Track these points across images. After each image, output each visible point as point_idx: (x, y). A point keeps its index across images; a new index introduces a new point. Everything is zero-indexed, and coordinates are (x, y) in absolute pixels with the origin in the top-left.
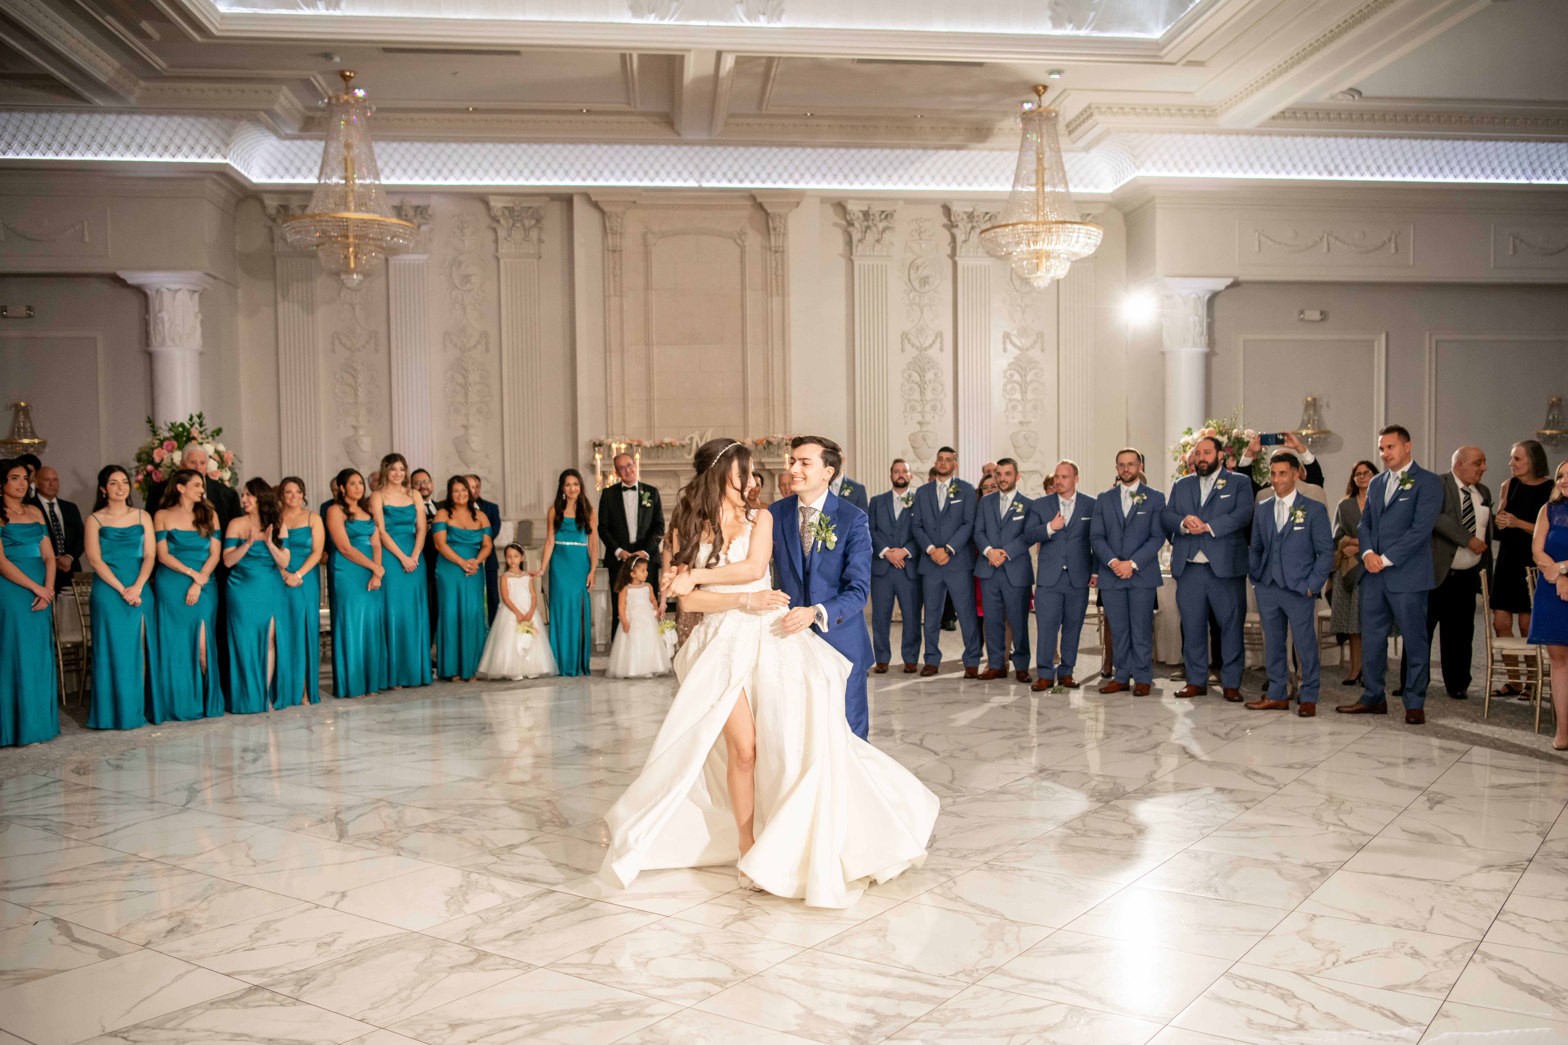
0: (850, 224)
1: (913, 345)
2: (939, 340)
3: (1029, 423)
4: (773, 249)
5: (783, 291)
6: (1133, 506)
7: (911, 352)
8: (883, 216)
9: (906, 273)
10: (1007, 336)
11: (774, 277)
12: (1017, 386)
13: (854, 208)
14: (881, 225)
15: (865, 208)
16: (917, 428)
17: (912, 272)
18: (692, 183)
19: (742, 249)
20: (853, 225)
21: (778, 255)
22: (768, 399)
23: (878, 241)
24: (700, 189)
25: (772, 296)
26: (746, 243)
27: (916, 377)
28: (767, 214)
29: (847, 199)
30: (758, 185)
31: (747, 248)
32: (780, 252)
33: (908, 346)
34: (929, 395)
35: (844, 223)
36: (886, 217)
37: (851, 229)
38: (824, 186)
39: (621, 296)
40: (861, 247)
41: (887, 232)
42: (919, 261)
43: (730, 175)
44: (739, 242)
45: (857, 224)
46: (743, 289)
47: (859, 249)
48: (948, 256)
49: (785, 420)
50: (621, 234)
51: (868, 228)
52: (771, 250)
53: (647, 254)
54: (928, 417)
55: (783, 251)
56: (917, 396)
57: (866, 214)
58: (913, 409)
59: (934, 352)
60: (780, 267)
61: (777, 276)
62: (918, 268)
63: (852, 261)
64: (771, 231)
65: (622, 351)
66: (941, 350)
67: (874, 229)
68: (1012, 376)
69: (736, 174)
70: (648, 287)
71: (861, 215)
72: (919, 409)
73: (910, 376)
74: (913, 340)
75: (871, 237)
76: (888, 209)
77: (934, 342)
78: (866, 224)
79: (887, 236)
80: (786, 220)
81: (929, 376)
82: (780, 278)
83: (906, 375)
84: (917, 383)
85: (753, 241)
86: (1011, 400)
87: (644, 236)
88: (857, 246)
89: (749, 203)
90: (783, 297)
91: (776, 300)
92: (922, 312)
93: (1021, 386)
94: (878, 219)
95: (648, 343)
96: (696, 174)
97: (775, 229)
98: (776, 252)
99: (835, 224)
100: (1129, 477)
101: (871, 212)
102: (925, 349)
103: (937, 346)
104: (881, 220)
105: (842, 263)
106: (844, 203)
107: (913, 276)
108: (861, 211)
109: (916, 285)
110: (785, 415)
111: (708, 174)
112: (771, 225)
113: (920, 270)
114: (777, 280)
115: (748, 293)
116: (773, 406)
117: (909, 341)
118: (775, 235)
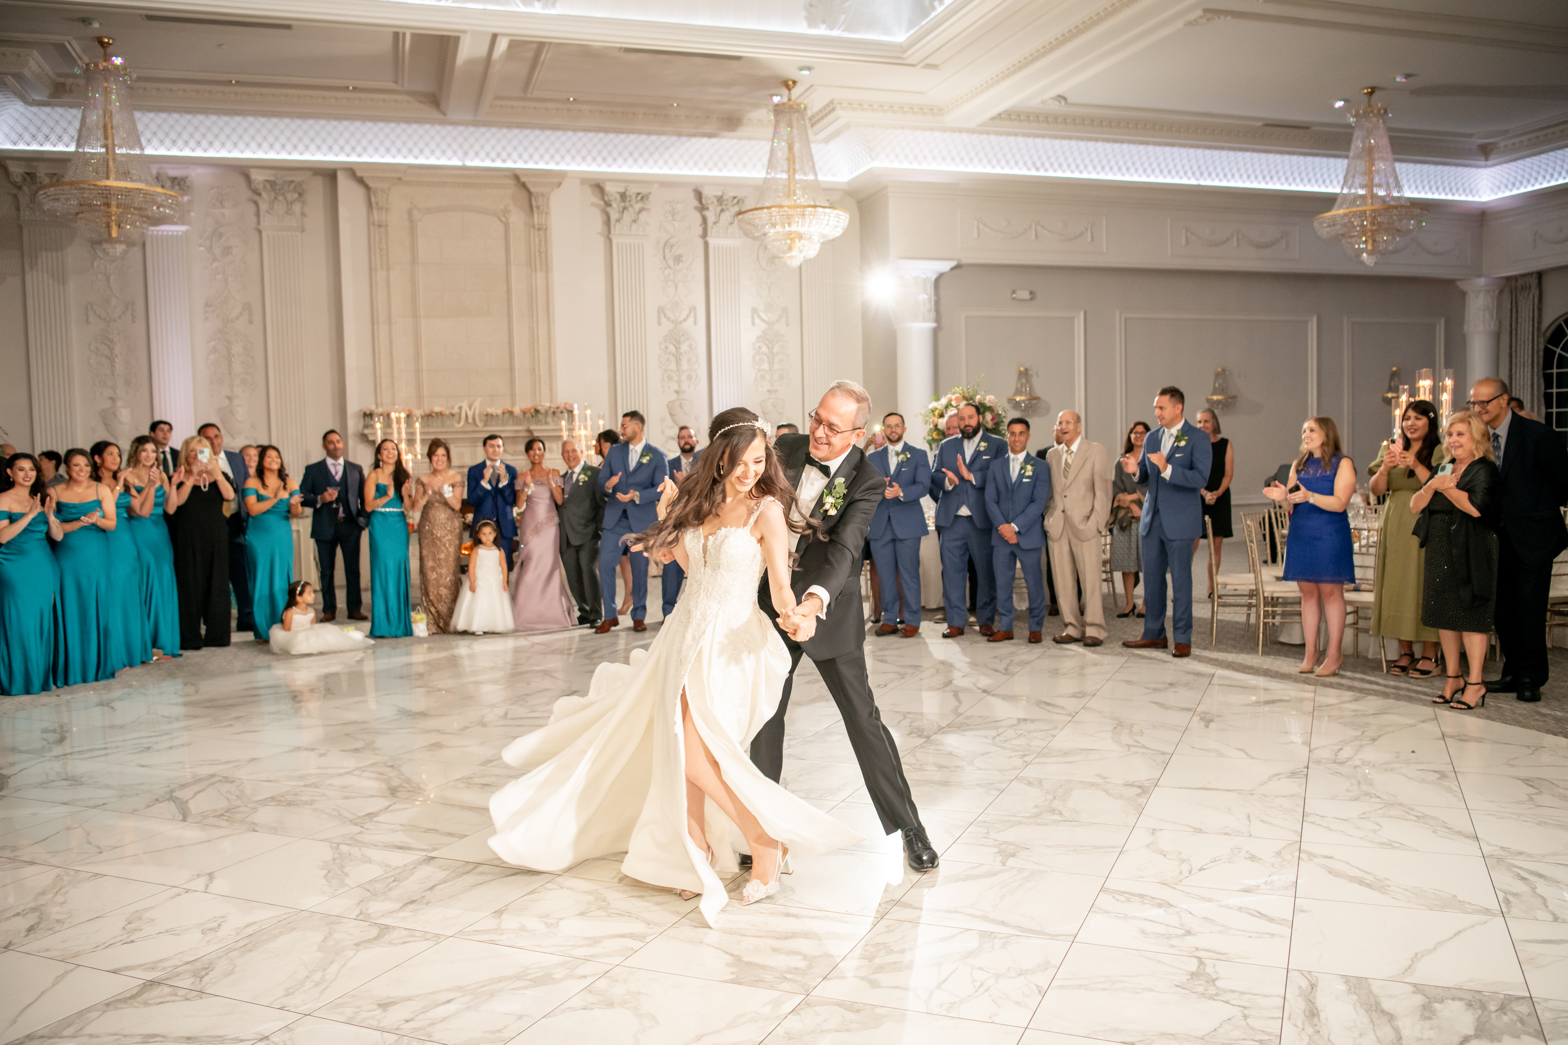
0: (608, 204)
1: (669, 319)
2: (693, 314)
3: (776, 391)
4: (537, 226)
5: (547, 265)
6: (898, 464)
7: (667, 326)
8: (639, 198)
9: (661, 251)
10: (754, 311)
11: (537, 253)
12: (765, 358)
13: (612, 189)
14: (638, 206)
15: (622, 190)
16: (675, 396)
17: (667, 251)
18: (456, 162)
19: (507, 225)
20: (610, 205)
21: (542, 232)
22: (534, 369)
23: (635, 221)
24: (464, 168)
25: (536, 270)
26: (511, 220)
27: (672, 349)
28: (530, 193)
29: (604, 181)
30: (520, 165)
31: (511, 226)
32: (543, 229)
33: (664, 320)
34: (685, 365)
35: (602, 203)
36: (642, 199)
37: (609, 209)
38: (584, 167)
39: (388, 270)
40: (618, 226)
41: (643, 212)
42: (673, 241)
43: (493, 154)
44: (503, 219)
45: (614, 205)
46: (508, 264)
47: (616, 229)
48: (700, 236)
49: (551, 390)
50: (387, 209)
51: (625, 208)
52: (534, 227)
53: (413, 229)
54: (684, 386)
55: (546, 229)
56: (673, 366)
57: (623, 196)
58: (670, 378)
59: (688, 325)
60: (543, 243)
61: (540, 252)
62: (672, 246)
63: (610, 240)
64: (535, 209)
65: (390, 323)
66: (695, 323)
67: (630, 209)
68: (760, 348)
69: (499, 155)
70: (414, 261)
71: (618, 197)
72: (676, 378)
73: (666, 348)
74: (669, 314)
75: (627, 217)
76: (644, 190)
77: (688, 316)
78: (623, 204)
79: (643, 216)
80: (548, 200)
81: (684, 347)
82: (543, 255)
83: (663, 347)
84: (673, 355)
85: (517, 218)
86: (759, 370)
87: (410, 212)
88: (615, 226)
89: (512, 182)
90: (547, 272)
91: (540, 276)
92: (676, 287)
93: (768, 357)
94: (634, 200)
95: (415, 316)
96: (460, 153)
97: (538, 208)
98: (539, 229)
99: (593, 205)
100: (897, 437)
101: (627, 194)
102: (680, 322)
103: (691, 319)
104: (637, 202)
105: (601, 241)
106: (602, 185)
107: (668, 254)
108: (619, 193)
109: (671, 263)
110: (551, 385)
111: (471, 154)
112: (534, 204)
113: (674, 249)
114: (541, 257)
115: (513, 268)
116: (539, 376)
117: (665, 315)
118: (538, 214)
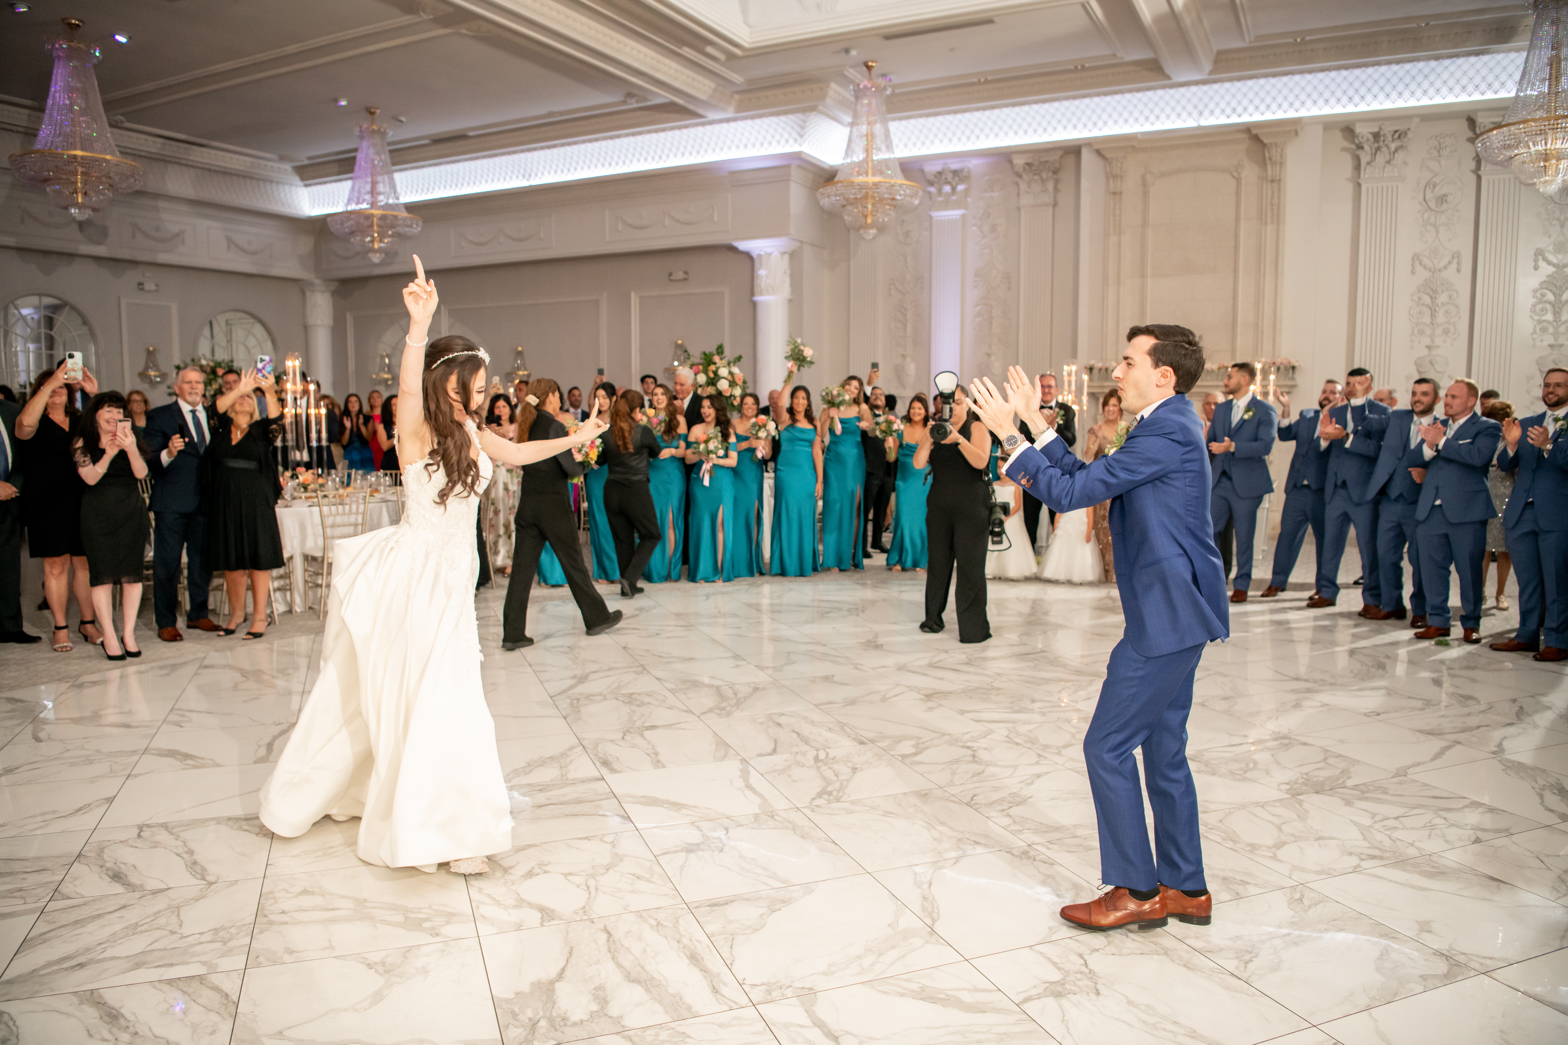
0: (1360, 147)
1: (1425, 267)
2: (1456, 260)
3: (1561, 346)
4: (1269, 178)
5: (1278, 218)
7: (1422, 275)
8: (1396, 136)
9: (1422, 192)
10: (1539, 253)
11: (1269, 206)
12: (1548, 306)
13: (1362, 130)
14: (1393, 146)
15: (1376, 130)
16: (1426, 352)
17: (1428, 192)
18: (1191, 123)
19: (1238, 180)
20: (1362, 148)
21: (1275, 185)
22: (1258, 324)
23: (1388, 162)
24: (1199, 128)
25: (1266, 224)
26: (1243, 176)
27: (1427, 300)
28: (1264, 145)
29: (1354, 122)
30: (1257, 117)
31: (1243, 181)
32: (1277, 181)
33: (1418, 268)
34: (1441, 318)
35: (1354, 147)
36: (1399, 137)
37: (1359, 152)
38: (1327, 111)
39: (1120, 234)
40: (1369, 169)
41: (1400, 152)
42: (1437, 180)
43: (1228, 111)
44: (1235, 174)
45: (1367, 147)
46: (1237, 219)
47: (1366, 173)
48: (1473, 171)
49: (1274, 344)
50: (1121, 177)
51: (1378, 149)
52: (1267, 180)
53: (1145, 194)
54: (1438, 341)
55: (1280, 180)
56: (1427, 319)
57: (1376, 136)
58: (1421, 332)
59: (1450, 274)
60: (1276, 195)
61: (1272, 204)
62: (1434, 187)
63: (1359, 185)
64: (1268, 161)
65: (1118, 283)
66: (1458, 271)
67: (1385, 149)
68: (1543, 295)
69: (1234, 110)
70: (1145, 224)
71: (1371, 137)
72: (1428, 331)
73: (1420, 299)
74: (1426, 261)
75: (1381, 158)
76: (1400, 127)
77: (1450, 263)
78: (1376, 145)
79: (1400, 157)
80: (1282, 150)
81: (1442, 298)
82: (1275, 207)
83: (1415, 298)
84: (1427, 306)
85: (1250, 173)
86: (1540, 322)
87: (1143, 178)
88: (1365, 170)
89: (1244, 136)
90: (1278, 224)
91: (1270, 229)
92: (1437, 232)
93: (1554, 306)
94: (1390, 139)
95: (1143, 276)
96: (1195, 114)
97: (1270, 159)
98: (1272, 181)
99: (1344, 149)
101: (1382, 133)
102: (1440, 270)
103: (1454, 266)
104: (1393, 140)
105: (1349, 187)
106: (1352, 127)
107: (1429, 195)
108: (1371, 133)
109: (1432, 204)
110: (1274, 340)
111: (1206, 113)
112: (1267, 155)
113: (1437, 189)
114: (1272, 210)
115: (1243, 224)
116: (1262, 331)
117: (1420, 263)
118: (1272, 165)
